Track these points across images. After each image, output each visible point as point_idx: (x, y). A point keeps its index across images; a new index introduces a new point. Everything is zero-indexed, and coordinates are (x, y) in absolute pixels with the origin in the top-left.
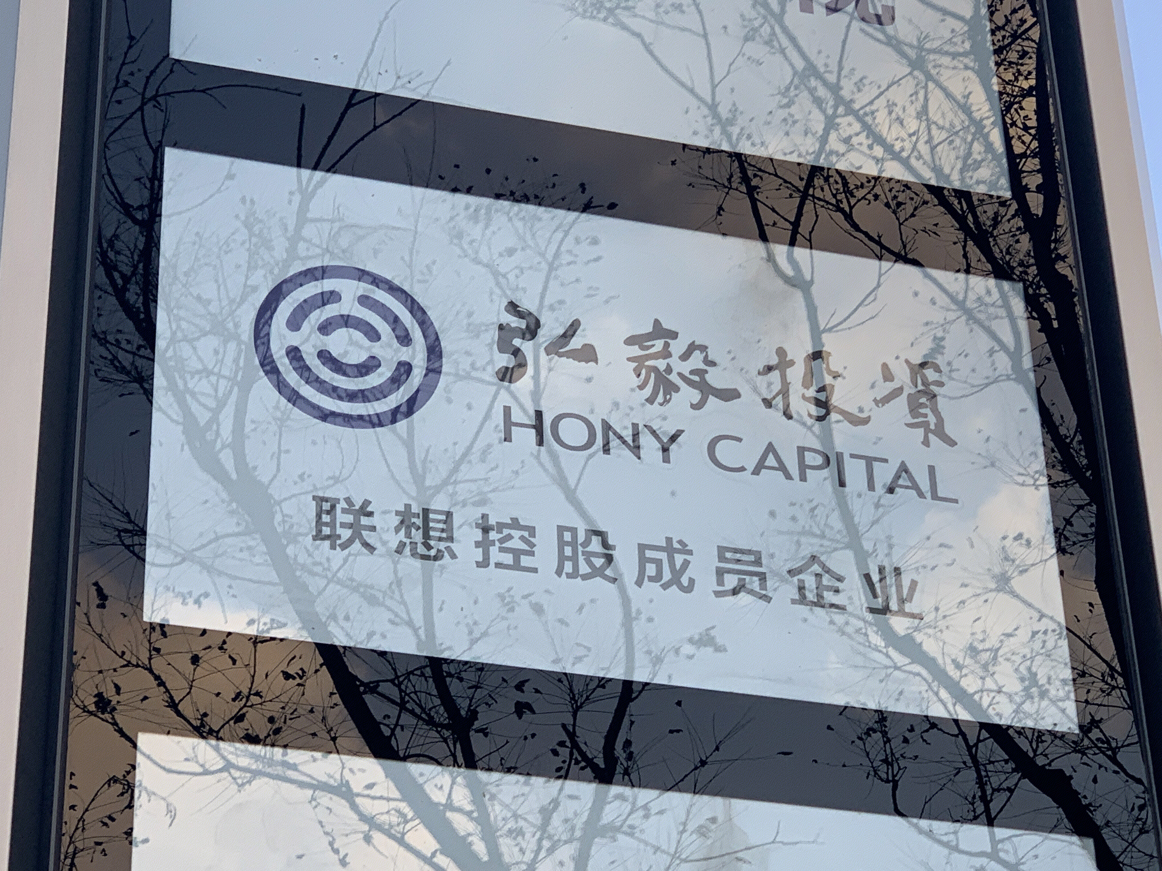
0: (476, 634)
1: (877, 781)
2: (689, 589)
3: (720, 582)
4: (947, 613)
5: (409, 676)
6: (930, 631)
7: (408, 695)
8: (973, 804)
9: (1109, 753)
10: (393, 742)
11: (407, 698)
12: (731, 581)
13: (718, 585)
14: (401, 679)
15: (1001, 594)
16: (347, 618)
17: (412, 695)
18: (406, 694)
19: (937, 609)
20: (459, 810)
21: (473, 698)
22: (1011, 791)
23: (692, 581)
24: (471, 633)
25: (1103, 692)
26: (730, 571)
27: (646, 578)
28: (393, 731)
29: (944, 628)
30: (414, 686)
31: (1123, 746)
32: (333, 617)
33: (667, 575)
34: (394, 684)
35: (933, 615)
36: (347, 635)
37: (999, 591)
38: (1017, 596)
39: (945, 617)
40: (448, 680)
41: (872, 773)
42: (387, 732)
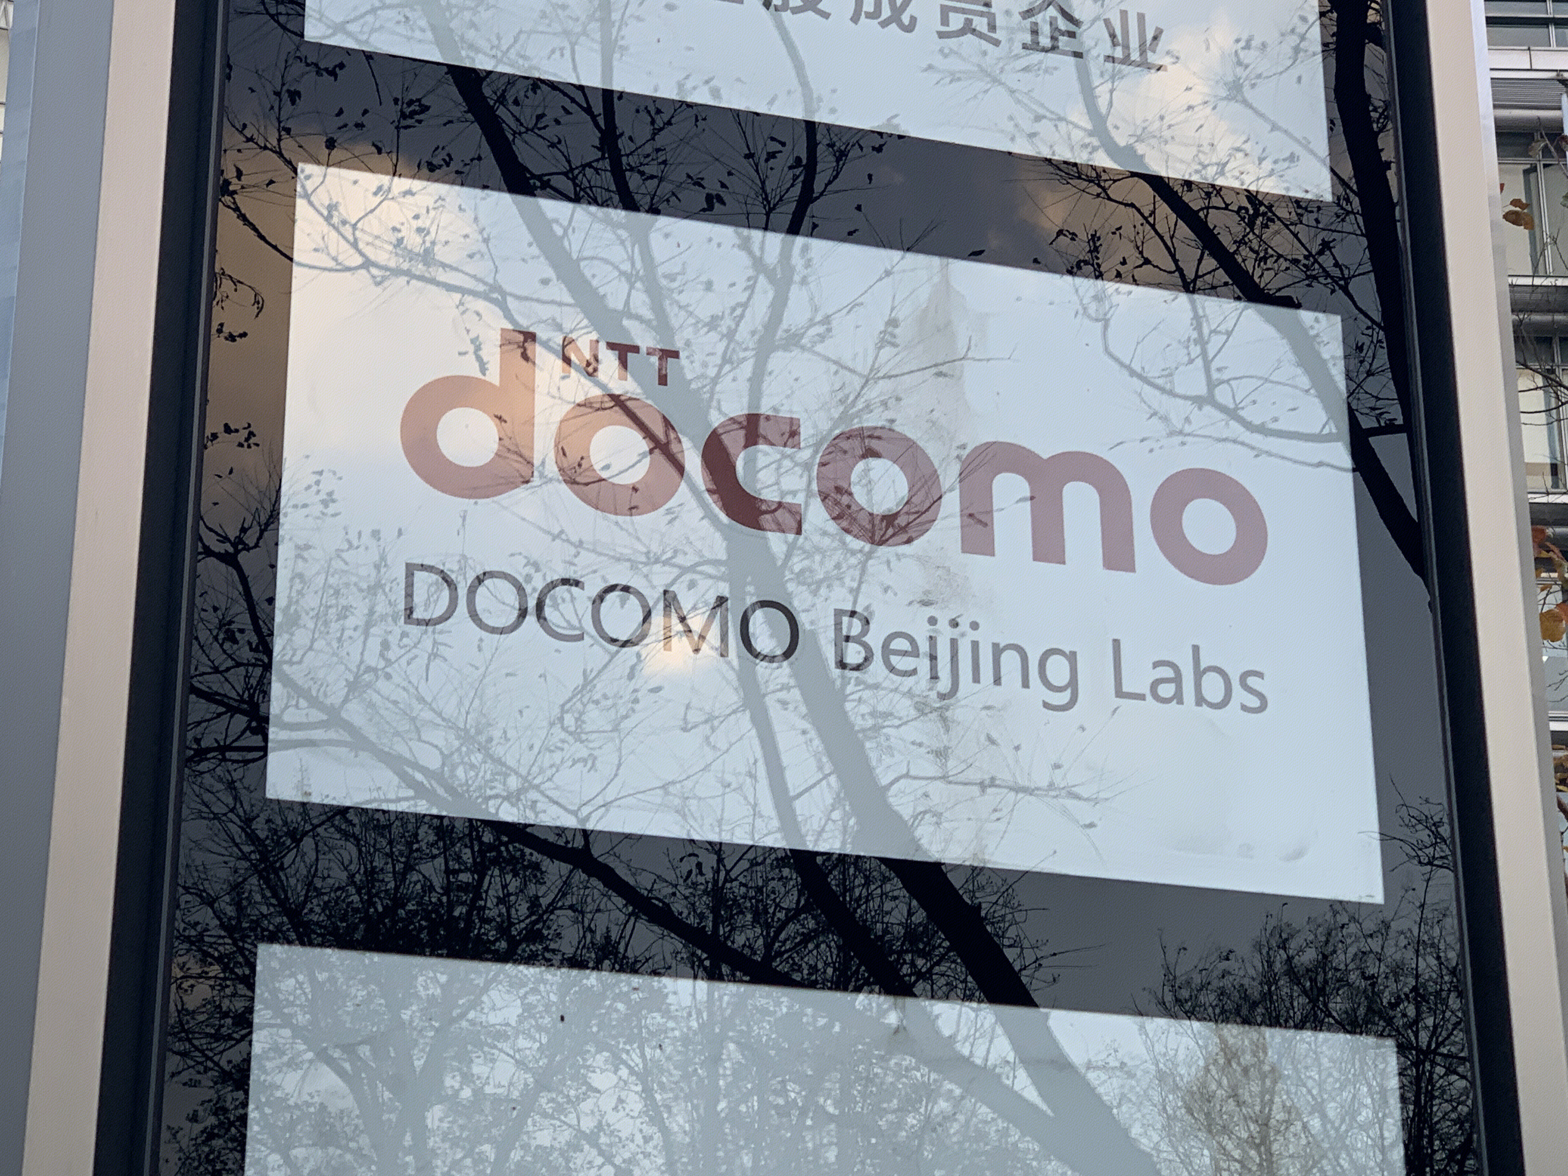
0: (659, 123)
1: (1086, 321)
2: (909, 28)
3: (945, 21)
4: (1172, 122)
5: (584, 169)
6: (1153, 141)
7: (583, 190)
8: (1187, 347)
9: (1342, 283)
10: (566, 243)
11: (582, 193)
12: (956, 21)
13: (942, 24)
14: (576, 172)
15: (1232, 103)
16: (516, 102)
17: (588, 190)
18: (581, 189)
19: (1162, 118)
20: (638, 318)
21: (655, 195)
22: (1229, 334)
23: (913, 19)
24: (653, 122)
25: (1338, 217)
26: (956, 10)
27: (863, 14)
28: (565, 231)
29: (1169, 139)
30: (589, 182)
31: (1354, 276)
32: (502, 100)
33: (886, 12)
34: (568, 178)
35: (1157, 124)
36: (518, 120)
37: (1230, 100)
38: (1251, 107)
39: (1170, 126)
40: (628, 174)
41: (1081, 311)
42: (559, 231)
